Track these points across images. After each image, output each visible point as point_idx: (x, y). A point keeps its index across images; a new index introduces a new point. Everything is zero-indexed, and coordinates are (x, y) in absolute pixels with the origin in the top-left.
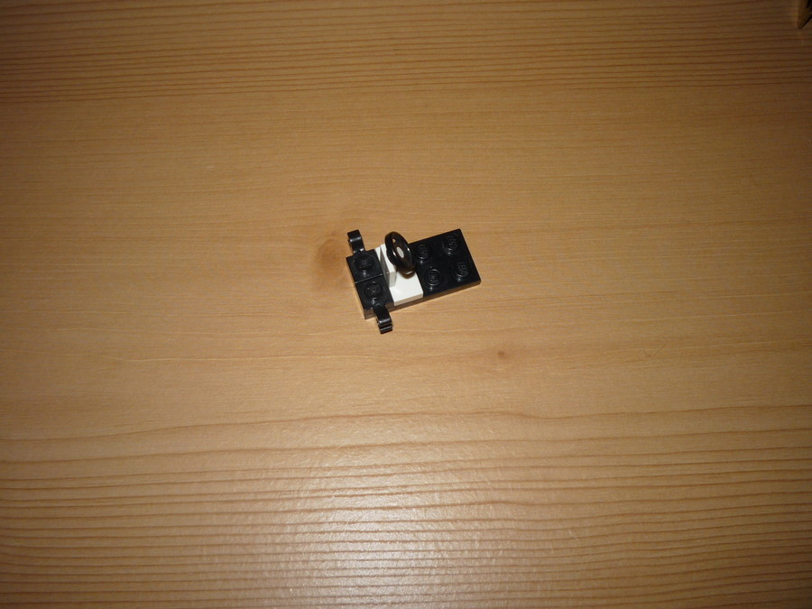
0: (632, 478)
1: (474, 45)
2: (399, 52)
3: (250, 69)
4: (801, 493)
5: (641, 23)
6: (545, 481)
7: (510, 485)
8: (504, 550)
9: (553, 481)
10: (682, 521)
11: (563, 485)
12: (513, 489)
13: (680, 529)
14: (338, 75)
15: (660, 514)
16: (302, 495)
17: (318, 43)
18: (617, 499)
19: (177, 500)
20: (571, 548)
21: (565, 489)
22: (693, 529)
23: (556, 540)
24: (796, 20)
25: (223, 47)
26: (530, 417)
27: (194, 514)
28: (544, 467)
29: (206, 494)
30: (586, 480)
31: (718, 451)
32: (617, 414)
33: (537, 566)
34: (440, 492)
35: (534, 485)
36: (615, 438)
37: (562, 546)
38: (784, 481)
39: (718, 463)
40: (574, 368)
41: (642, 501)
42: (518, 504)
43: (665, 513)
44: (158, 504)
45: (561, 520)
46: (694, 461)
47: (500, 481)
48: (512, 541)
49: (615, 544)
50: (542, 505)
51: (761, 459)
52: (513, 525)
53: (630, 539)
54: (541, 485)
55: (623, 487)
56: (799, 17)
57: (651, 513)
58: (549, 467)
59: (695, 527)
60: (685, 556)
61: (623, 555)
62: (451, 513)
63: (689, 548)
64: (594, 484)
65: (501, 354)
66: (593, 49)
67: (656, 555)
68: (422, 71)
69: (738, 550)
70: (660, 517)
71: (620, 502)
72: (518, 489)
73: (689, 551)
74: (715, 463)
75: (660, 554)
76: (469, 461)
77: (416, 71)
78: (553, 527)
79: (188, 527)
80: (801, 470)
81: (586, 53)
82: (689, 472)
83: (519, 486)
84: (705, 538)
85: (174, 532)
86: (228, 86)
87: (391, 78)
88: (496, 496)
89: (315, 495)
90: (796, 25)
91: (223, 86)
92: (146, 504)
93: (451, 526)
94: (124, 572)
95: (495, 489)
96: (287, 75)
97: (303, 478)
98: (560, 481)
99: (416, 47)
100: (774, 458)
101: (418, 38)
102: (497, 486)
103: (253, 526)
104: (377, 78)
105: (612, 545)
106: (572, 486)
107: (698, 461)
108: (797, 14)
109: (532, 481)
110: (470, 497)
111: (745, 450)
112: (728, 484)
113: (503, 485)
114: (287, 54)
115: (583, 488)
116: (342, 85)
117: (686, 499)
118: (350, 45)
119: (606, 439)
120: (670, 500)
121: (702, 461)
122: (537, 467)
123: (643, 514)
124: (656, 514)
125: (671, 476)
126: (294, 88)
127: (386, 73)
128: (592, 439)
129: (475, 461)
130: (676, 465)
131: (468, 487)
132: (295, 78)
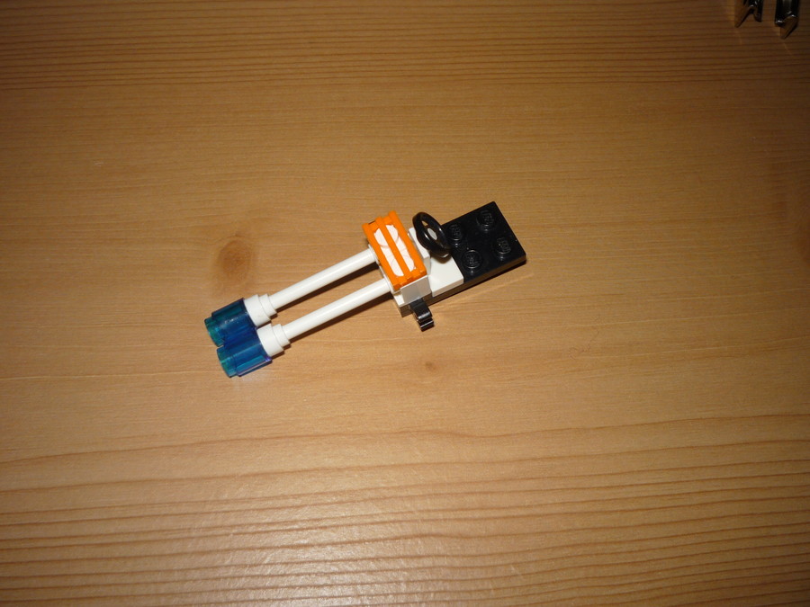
0: (583, 502)
1: (397, 39)
2: (313, 45)
3: (148, 61)
4: (771, 513)
5: (573, 20)
6: (482, 509)
7: (441, 515)
8: (435, 592)
9: (492, 508)
10: (640, 551)
11: (503, 513)
12: (445, 520)
13: (638, 560)
14: (248, 67)
15: (615, 543)
16: (194, 534)
17: (226, 34)
18: (565, 528)
19: (40, 544)
20: (514, 587)
21: (505, 518)
22: (654, 560)
23: (496, 578)
24: (732, 18)
25: (120, 38)
26: (463, 436)
27: (59, 561)
28: (480, 493)
29: (76, 537)
30: (528, 506)
31: (677, 469)
32: (562, 430)
34: (360, 525)
35: (469, 515)
36: (560, 458)
37: (504, 585)
38: (752, 500)
39: (678, 482)
40: (512, 380)
41: (594, 529)
42: (451, 536)
43: (620, 542)
44: (16, 549)
45: (501, 554)
46: (650, 481)
47: (429, 511)
48: (444, 581)
49: (566, 581)
50: (480, 537)
51: (726, 476)
52: (446, 562)
53: (582, 573)
54: (477, 514)
55: (571, 514)
56: (736, 16)
57: (605, 543)
58: (486, 493)
59: (656, 557)
60: (646, 591)
61: (574, 593)
62: (372, 550)
63: (650, 581)
64: (538, 511)
65: (430, 366)
66: (524, 45)
67: (612, 592)
68: (339, 64)
69: (706, 582)
70: (615, 546)
71: (570, 530)
72: (450, 520)
73: (649, 586)
74: (675, 483)
75: (618, 590)
76: (393, 488)
78: (492, 563)
79: (53, 576)
80: (770, 488)
81: (516, 48)
82: (647, 494)
83: (452, 515)
84: (667, 570)
85: (34, 583)
87: (305, 71)
88: (425, 528)
89: (210, 533)
90: (733, 24)
91: (117, 78)
93: (372, 566)
95: (423, 520)
96: (190, 67)
97: (195, 514)
98: (499, 508)
99: (333, 40)
100: (739, 475)
101: (335, 31)
102: (425, 516)
103: (133, 573)
104: (291, 71)
105: (562, 581)
106: (515, 514)
107: (655, 481)
108: (733, 13)
109: (466, 510)
110: (395, 530)
111: (706, 467)
112: (690, 506)
113: (433, 515)
114: (190, 45)
115: (528, 516)
116: (252, 78)
117: (644, 525)
118: (261, 37)
119: (550, 458)
120: (626, 527)
121: (660, 481)
122: (472, 493)
123: (595, 544)
124: (611, 543)
125: (626, 499)
126: (198, 81)
127: (300, 66)
128: (534, 459)
129: (400, 488)
130: (631, 485)
131: (392, 518)
132: (199, 70)
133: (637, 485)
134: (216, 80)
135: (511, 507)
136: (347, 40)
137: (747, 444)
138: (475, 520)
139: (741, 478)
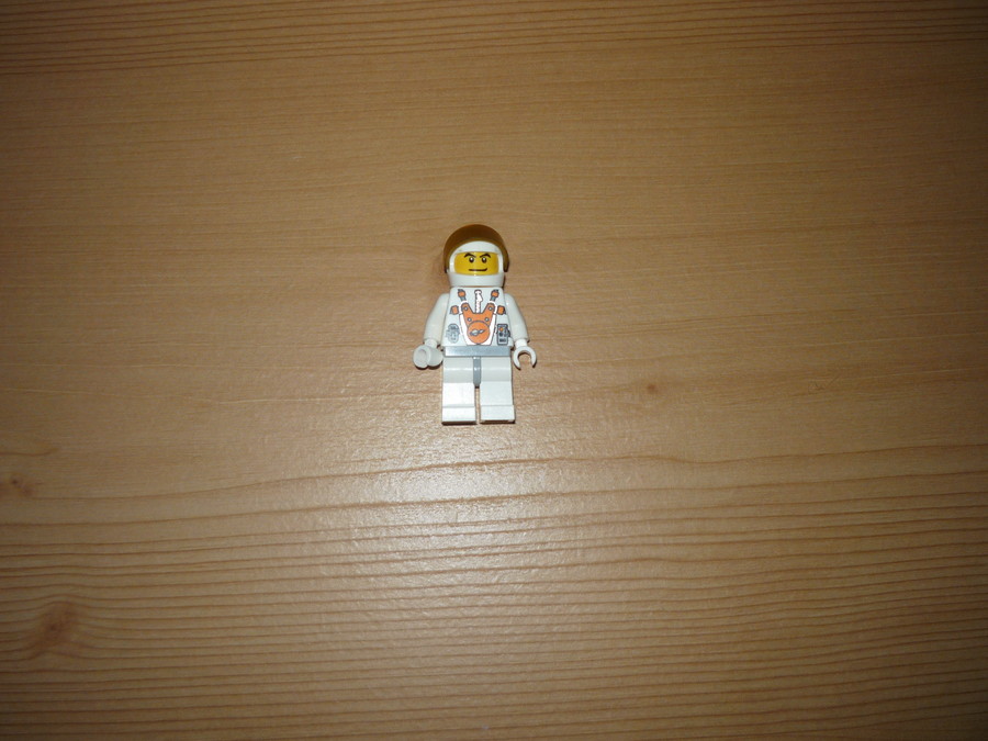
0: (798, 529)
3: (336, 24)
6: (699, 534)
7: (661, 540)
8: (654, 612)
9: (709, 534)
10: (849, 577)
11: (720, 539)
12: (665, 545)
14: (448, 31)
18: (779, 554)
20: (727, 608)
21: (721, 543)
23: (711, 599)
26: (684, 462)
28: (698, 519)
31: (894, 498)
32: (782, 457)
33: (690, 628)
34: (584, 549)
35: (688, 540)
36: (779, 485)
37: (718, 606)
38: (964, 530)
40: (734, 404)
41: (807, 555)
42: (671, 561)
43: (831, 568)
44: (267, 568)
46: (866, 509)
47: (649, 536)
48: (662, 602)
49: (777, 603)
50: (696, 561)
52: (664, 584)
53: (792, 597)
54: (696, 539)
55: (786, 540)
57: (817, 569)
58: (705, 519)
59: (864, 583)
60: (851, 614)
61: (784, 615)
62: (595, 572)
63: (856, 606)
64: (753, 537)
65: (652, 388)
67: (819, 614)
68: (552, 25)
69: (910, 607)
70: (825, 572)
71: (782, 556)
72: (669, 544)
73: (855, 610)
74: (890, 511)
75: (824, 613)
76: (616, 513)
77: (544, 25)
78: (708, 586)
79: (303, 592)
82: (861, 522)
83: (671, 540)
84: (873, 595)
85: (289, 598)
86: (311, 47)
87: (513, 34)
88: (646, 552)
91: (305, 47)
92: (253, 568)
93: (594, 585)
94: (237, 643)
95: (644, 545)
96: (385, 31)
97: (428, 536)
98: (716, 534)
100: (956, 505)
102: (646, 540)
103: (375, 590)
104: (497, 35)
105: (772, 604)
106: (730, 540)
107: (871, 510)
109: (685, 535)
110: (617, 554)
111: (923, 496)
112: (902, 534)
113: (653, 540)
115: (742, 542)
116: (453, 46)
117: (855, 552)
119: (769, 485)
120: (838, 554)
121: (875, 509)
122: (691, 519)
123: (807, 569)
124: (822, 569)
125: (840, 527)
126: (393, 50)
128: (753, 486)
129: (622, 513)
130: (847, 514)
131: (614, 542)
132: (393, 35)
133: (852, 513)
134: (414, 48)
135: (726, 533)
137: (967, 473)
138: (693, 544)
139: (957, 507)
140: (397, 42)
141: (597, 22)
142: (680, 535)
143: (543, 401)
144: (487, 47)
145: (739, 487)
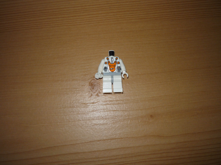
0: (194, 154)
1: (136, 5)
3: (60, 18)
6: (167, 157)
9: (169, 157)
11: (173, 158)
14: (91, 18)
18: (189, 161)
25: (50, 9)
26: (161, 137)
28: (166, 153)
30: (179, 156)
32: (188, 134)
35: (163, 159)
36: (188, 142)
40: (174, 119)
41: (197, 161)
54: (166, 159)
55: (191, 157)
58: (168, 153)
64: (182, 157)
65: (151, 116)
76: (143, 152)
77: (117, 16)
83: (159, 159)
86: (53, 24)
87: (109, 19)
91: (52, 24)
98: (171, 157)
101: (117, 3)
102: (152, 160)
104: (104, 19)
106: (176, 158)
113: (154, 159)
114: (73, 11)
116: (93, 22)
118: (94, 7)
119: (185, 142)
121: (215, 147)
122: (164, 153)
125: (206, 153)
126: (76, 24)
127: (107, 17)
128: (181, 142)
129: (145, 152)
130: (207, 149)
132: (76, 20)
133: (209, 149)
134: (82, 23)
135: (174, 156)
136: (121, 6)
140: (77, 22)
141: (131, 14)
142: (162, 157)
143: (121, 121)
144: (102, 22)
145: (177, 143)
